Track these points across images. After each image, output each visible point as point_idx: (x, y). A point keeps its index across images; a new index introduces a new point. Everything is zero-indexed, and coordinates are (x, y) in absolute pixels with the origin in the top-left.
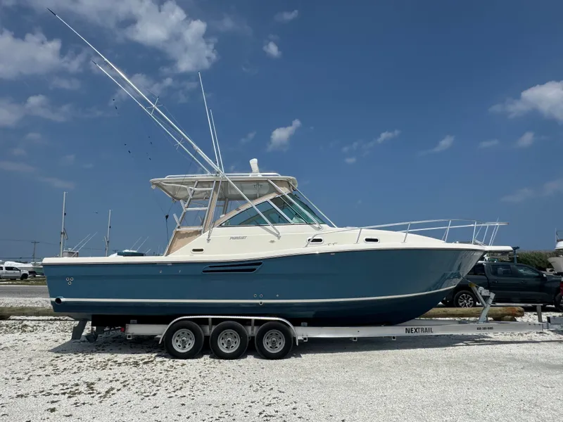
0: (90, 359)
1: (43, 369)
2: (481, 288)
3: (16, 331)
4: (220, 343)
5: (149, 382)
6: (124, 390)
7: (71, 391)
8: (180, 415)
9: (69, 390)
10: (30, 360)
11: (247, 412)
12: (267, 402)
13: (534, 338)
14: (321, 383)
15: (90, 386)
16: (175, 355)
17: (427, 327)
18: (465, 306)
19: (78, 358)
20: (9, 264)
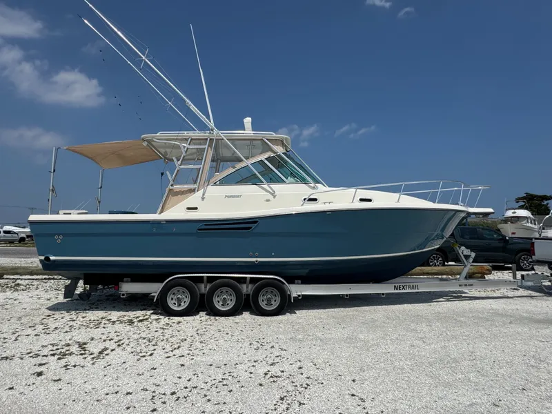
0: (83, 318)
1: (33, 329)
2: (463, 248)
3: (8, 290)
4: (215, 300)
5: (145, 341)
6: (119, 350)
7: (61, 353)
8: (180, 378)
9: (59, 351)
10: (20, 318)
11: (251, 373)
12: (270, 362)
13: (506, 294)
14: (321, 340)
15: (82, 346)
16: (170, 313)
17: (414, 284)
18: (435, 266)
19: (71, 317)
20: (7, 228)
